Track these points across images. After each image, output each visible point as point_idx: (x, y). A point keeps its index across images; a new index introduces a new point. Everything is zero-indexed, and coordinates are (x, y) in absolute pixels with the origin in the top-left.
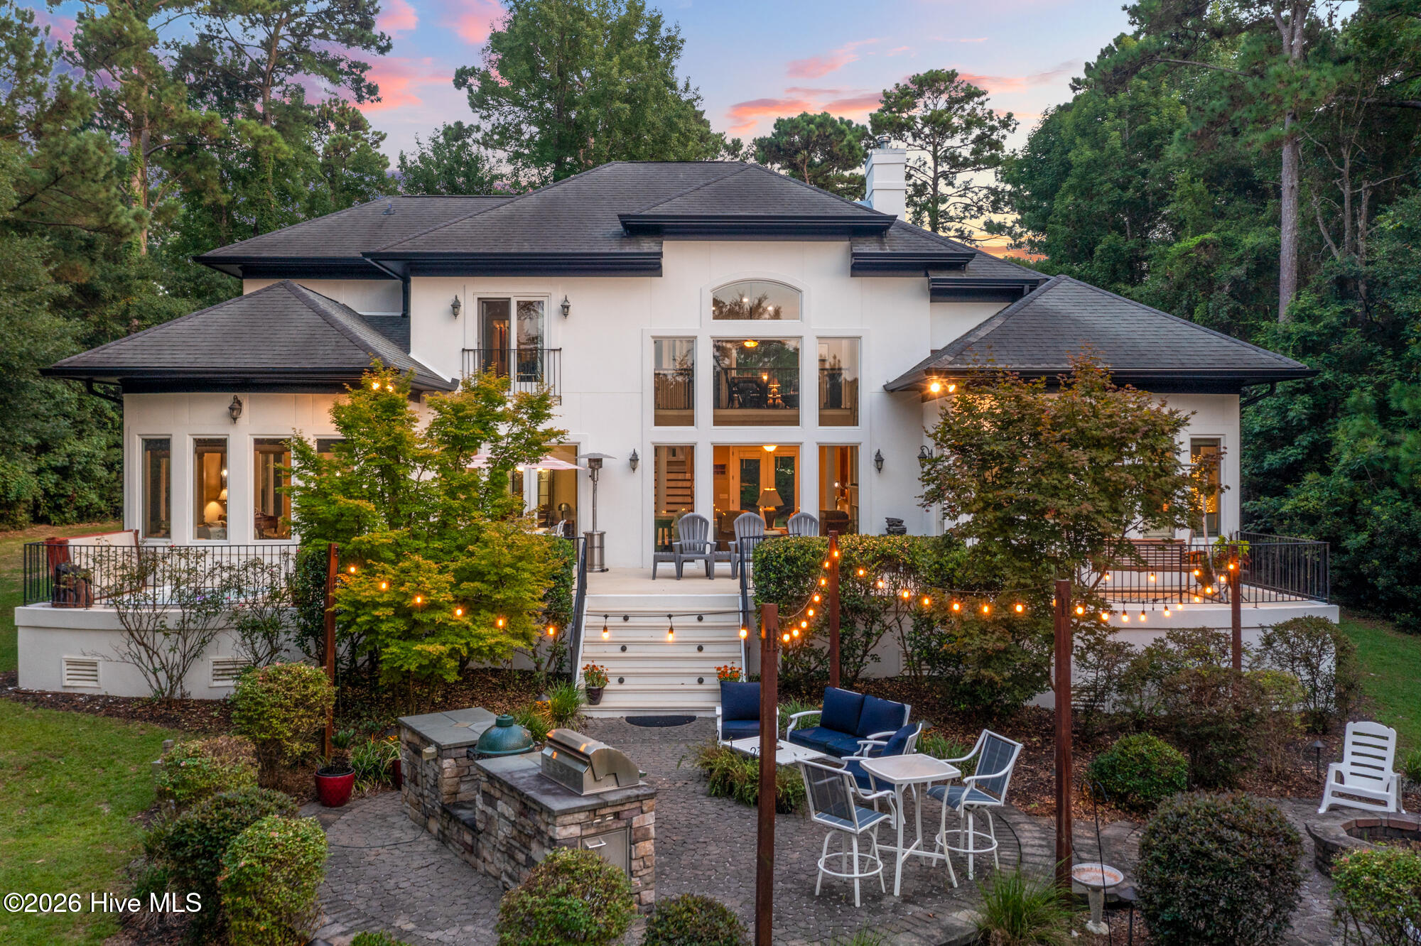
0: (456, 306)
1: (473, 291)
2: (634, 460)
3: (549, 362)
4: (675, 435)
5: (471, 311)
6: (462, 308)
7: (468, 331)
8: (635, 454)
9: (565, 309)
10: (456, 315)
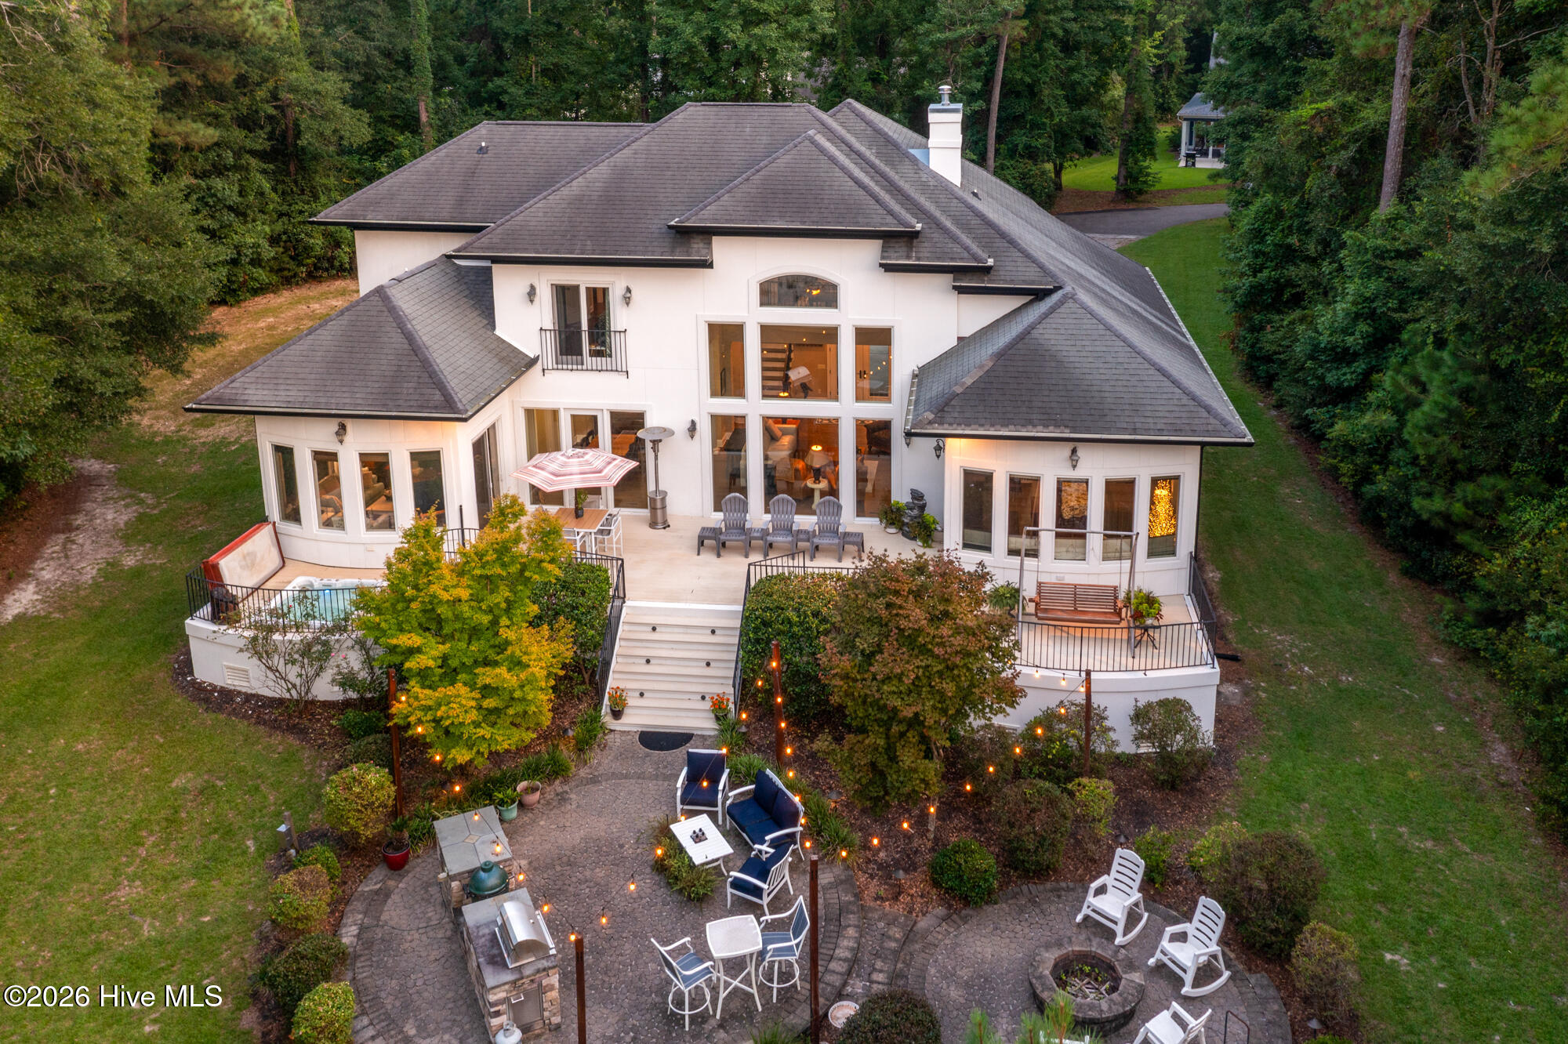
0: (532, 293)
1: (546, 279)
2: (693, 429)
3: (615, 341)
4: (729, 406)
5: (545, 296)
6: (538, 291)
7: (544, 313)
8: (693, 423)
9: (627, 300)
10: (532, 301)
